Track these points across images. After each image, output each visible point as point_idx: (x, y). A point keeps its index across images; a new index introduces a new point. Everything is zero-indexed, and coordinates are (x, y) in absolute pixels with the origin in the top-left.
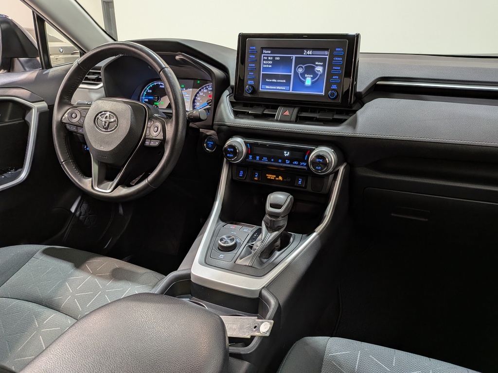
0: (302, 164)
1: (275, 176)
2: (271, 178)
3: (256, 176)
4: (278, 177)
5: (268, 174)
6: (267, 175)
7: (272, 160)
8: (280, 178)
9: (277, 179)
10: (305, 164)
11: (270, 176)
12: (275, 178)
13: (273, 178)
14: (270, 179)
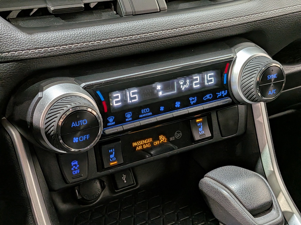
0: (219, 94)
1: (150, 140)
2: (145, 147)
3: (112, 156)
4: (158, 139)
5: (136, 141)
6: (135, 144)
7: (162, 109)
8: (162, 138)
9: (156, 143)
10: (224, 93)
11: (141, 142)
12: (152, 143)
13: (148, 146)
14: (143, 150)
